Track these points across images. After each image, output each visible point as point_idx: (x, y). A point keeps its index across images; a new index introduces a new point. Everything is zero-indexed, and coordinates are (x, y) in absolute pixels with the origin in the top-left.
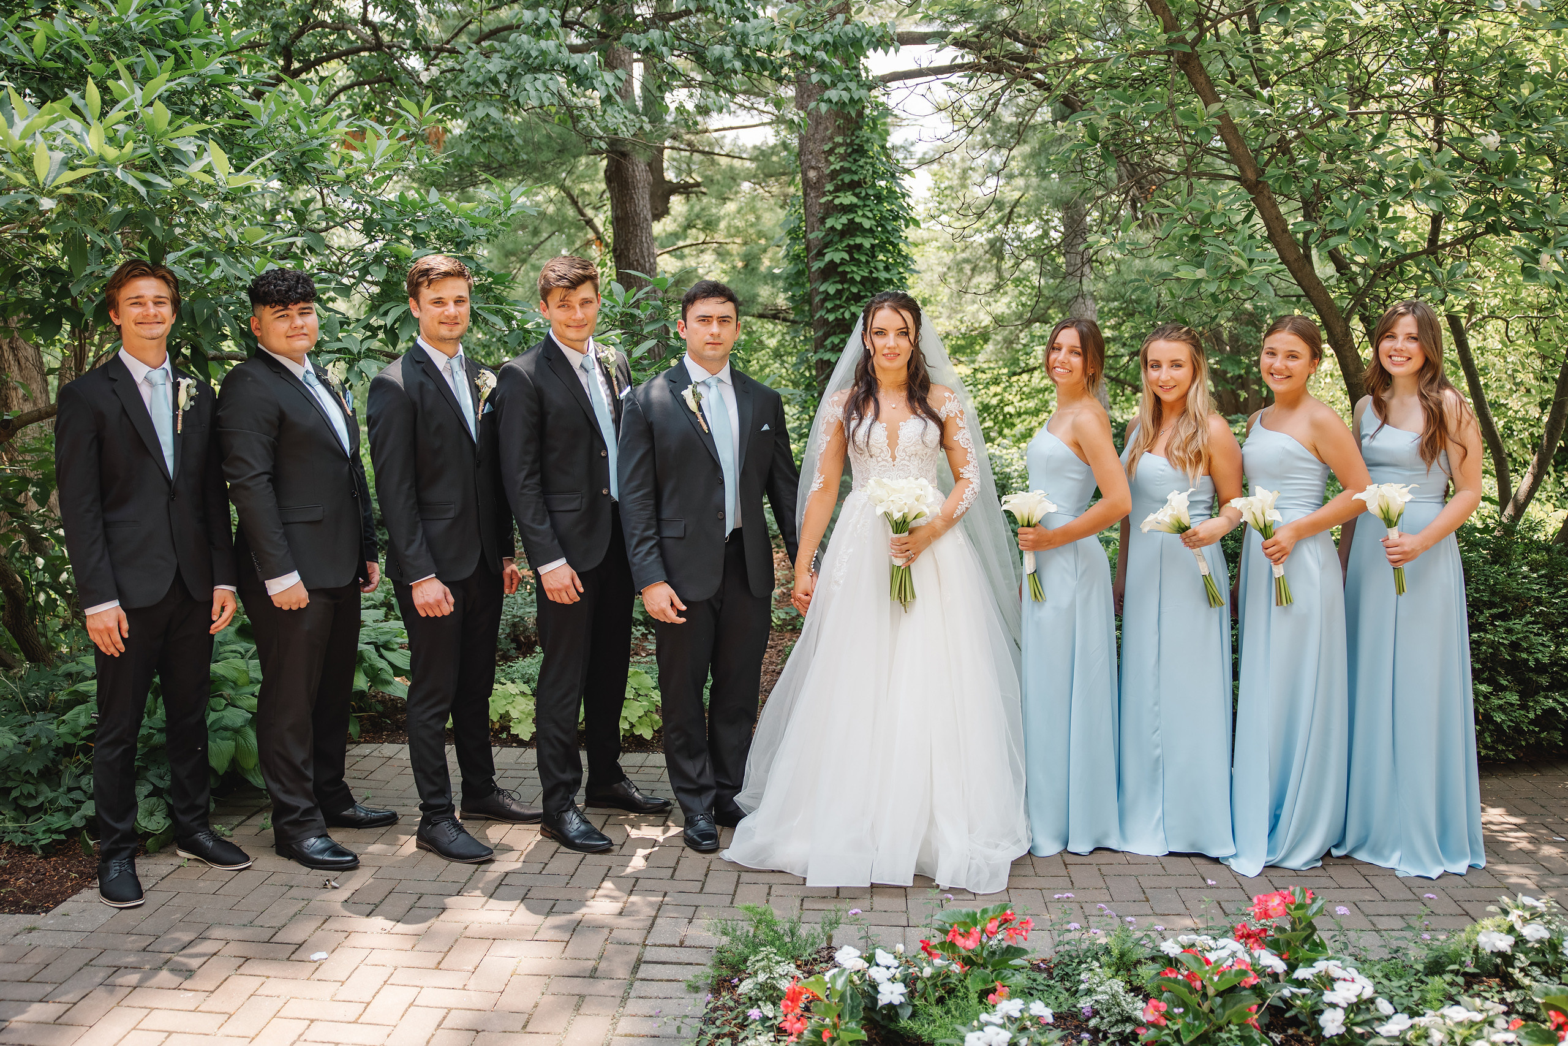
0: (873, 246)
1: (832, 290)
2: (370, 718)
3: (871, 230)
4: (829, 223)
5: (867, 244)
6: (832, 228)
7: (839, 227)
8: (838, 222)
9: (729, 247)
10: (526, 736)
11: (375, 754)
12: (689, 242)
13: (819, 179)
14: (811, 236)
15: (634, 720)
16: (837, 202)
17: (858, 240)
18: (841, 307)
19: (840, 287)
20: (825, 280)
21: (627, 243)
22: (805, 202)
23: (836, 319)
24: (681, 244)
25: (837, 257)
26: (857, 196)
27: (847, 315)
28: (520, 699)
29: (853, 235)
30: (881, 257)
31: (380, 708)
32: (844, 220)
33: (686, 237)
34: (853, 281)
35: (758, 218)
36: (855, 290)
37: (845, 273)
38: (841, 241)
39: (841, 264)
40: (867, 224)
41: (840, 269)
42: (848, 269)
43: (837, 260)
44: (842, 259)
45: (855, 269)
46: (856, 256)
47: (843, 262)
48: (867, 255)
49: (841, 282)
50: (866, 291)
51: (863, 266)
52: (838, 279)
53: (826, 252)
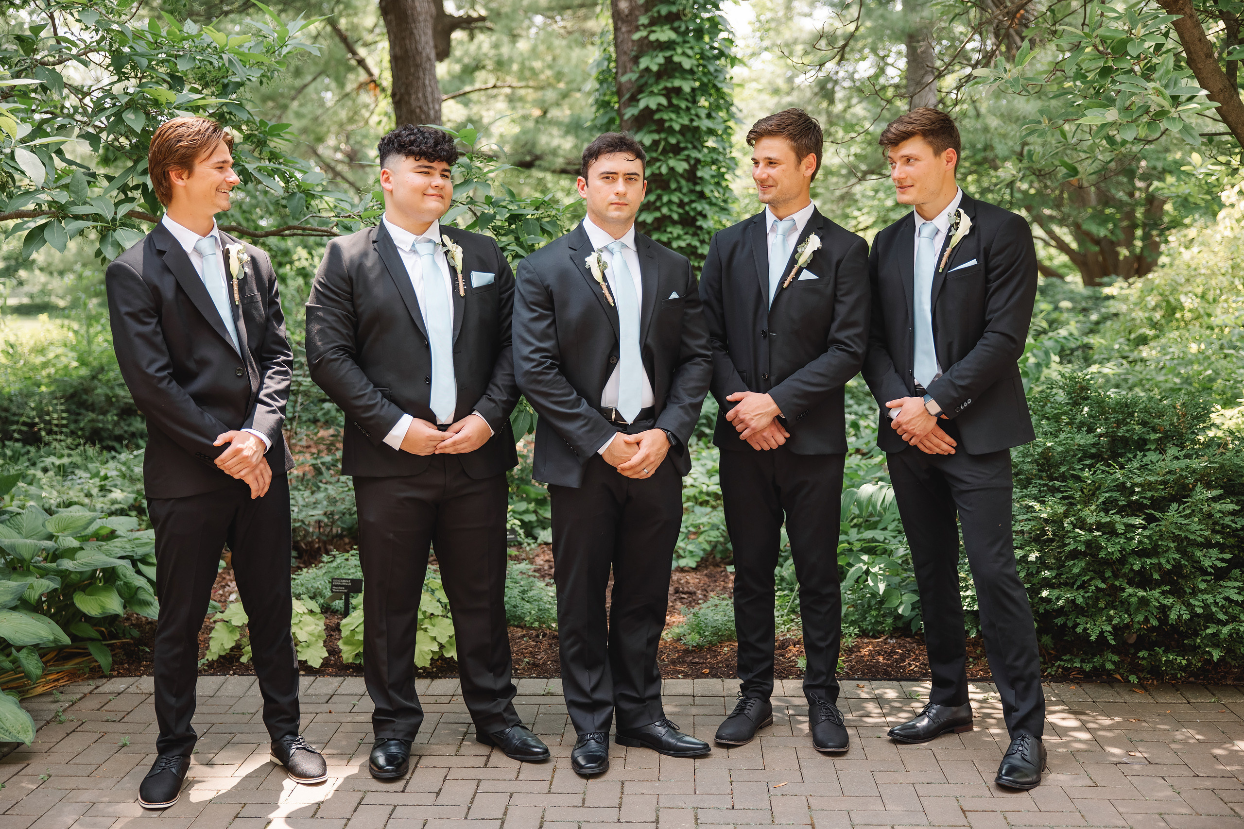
0: (693, 90)
1: (647, 141)
2: (123, 646)
3: (691, 72)
4: (644, 63)
5: (687, 87)
6: (647, 69)
7: (655, 68)
8: (653, 62)
9: (522, 92)
10: (316, 663)
11: (132, 689)
12: (477, 85)
13: (632, 10)
14: (624, 79)
15: (444, 640)
16: (653, 37)
17: (677, 83)
18: (657, 160)
19: (656, 137)
20: (639, 129)
21: (408, 86)
22: (616, 38)
23: (653, 174)
24: (467, 88)
25: (653, 102)
26: (675, 30)
27: (664, 170)
28: (308, 618)
29: (671, 77)
30: (703, 102)
31: (136, 633)
32: (660, 60)
33: (472, 82)
34: (671, 131)
35: (554, 59)
36: (673, 141)
37: (662, 121)
38: (657, 82)
39: (658, 110)
40: (687, 64)
41: (657, 117)
42: (666, 117)
43: (653, 106)
44: (659, 104)
45: (673, 116)
46: (675, 101)
47: (660, 108)
48: (687, 100)
49: (658, 132)
50: (687, 141)
51: (682, 113)
52: (654, 128)
53: (640, 96)
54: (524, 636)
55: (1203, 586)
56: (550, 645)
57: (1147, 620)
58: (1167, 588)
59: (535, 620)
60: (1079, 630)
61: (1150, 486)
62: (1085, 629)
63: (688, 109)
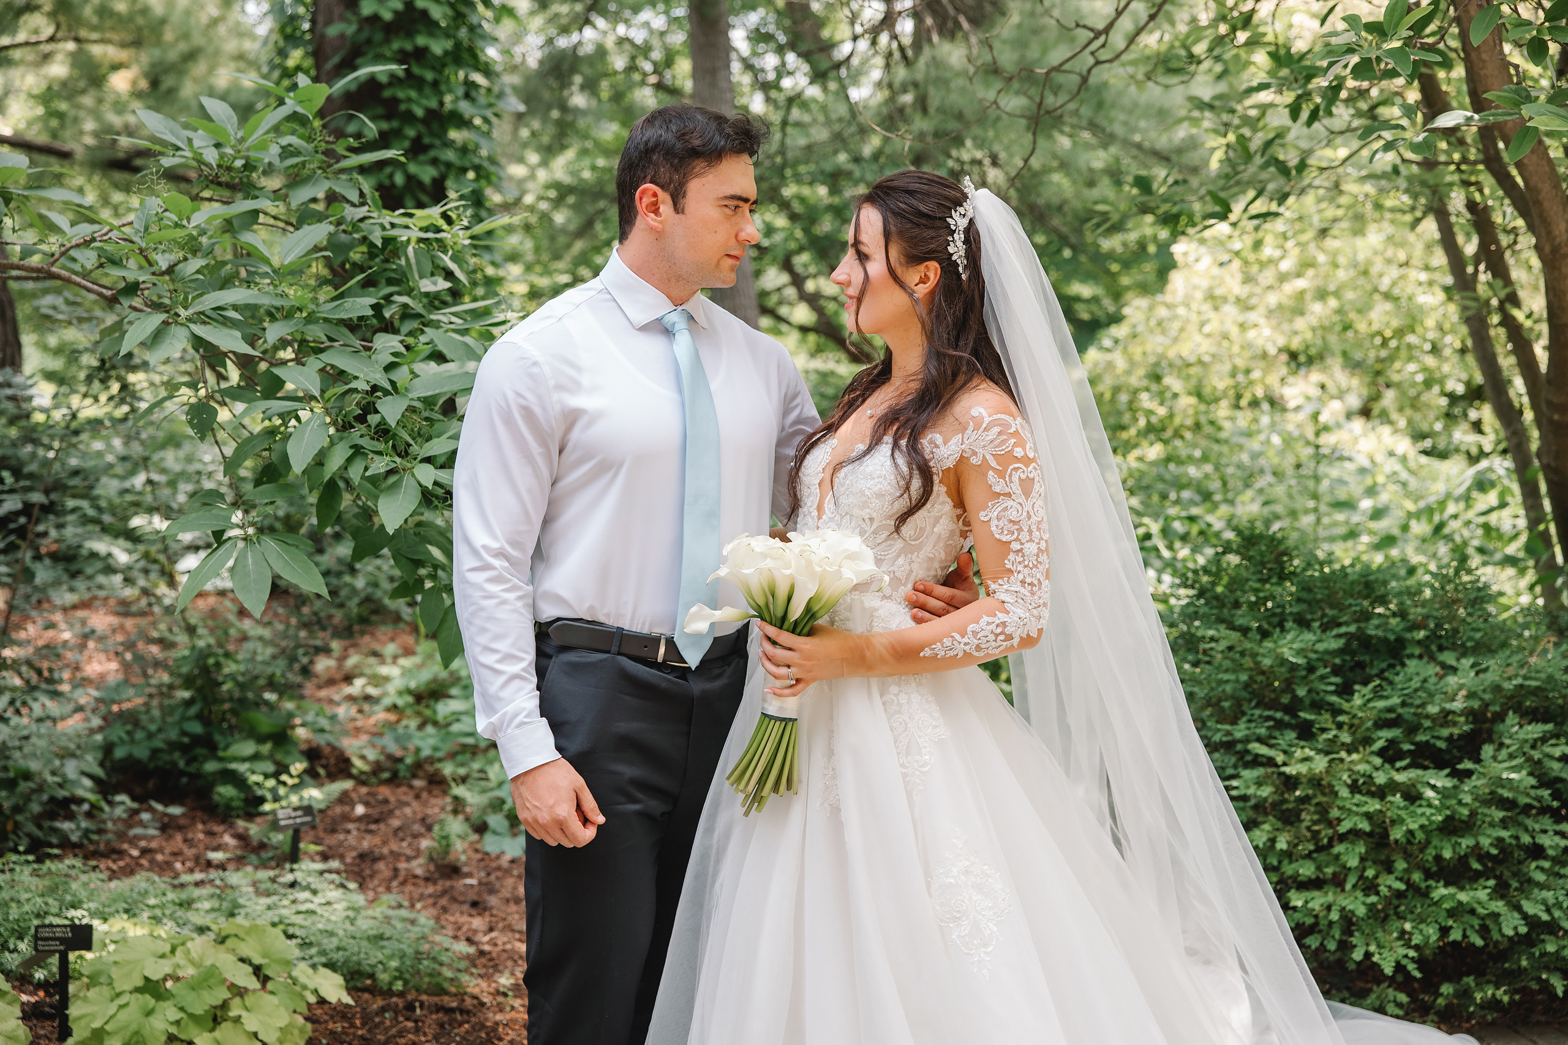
0: (446, 53)
4: (367, 8)
6: (375, 19)
7: (387, 16)
14: (333, 31)
17: (421, 41)
19: (385, 126)
25: (381, 70)
27: (399, 179)
29: (410, 35)
34: (409, 117)
37: (395, 101)
38: (387, 41)
39: (390, 84)
40: (437, 13)
41: (387, 93)
42: (401, 94)
43: (384, 79)
44: (392, 76)
45: (413, 94)
46: (416, 70)
47: (394, 79)
48: (433, 68)
49: (388, 117)
50: (432, 134)
51: (427, 90)
52: (380, 110)
53: (359, 61)
54: (383, 1010)
55: (1540, 877)
56: (441, 1026)
57: (1465, 936)
58: (1492, 883)
59: (396, 978)
60: (1358, 955)
61: (1446, 717)
62: (1368, 955)
63: (435, 84)
